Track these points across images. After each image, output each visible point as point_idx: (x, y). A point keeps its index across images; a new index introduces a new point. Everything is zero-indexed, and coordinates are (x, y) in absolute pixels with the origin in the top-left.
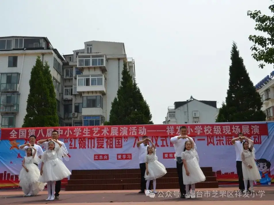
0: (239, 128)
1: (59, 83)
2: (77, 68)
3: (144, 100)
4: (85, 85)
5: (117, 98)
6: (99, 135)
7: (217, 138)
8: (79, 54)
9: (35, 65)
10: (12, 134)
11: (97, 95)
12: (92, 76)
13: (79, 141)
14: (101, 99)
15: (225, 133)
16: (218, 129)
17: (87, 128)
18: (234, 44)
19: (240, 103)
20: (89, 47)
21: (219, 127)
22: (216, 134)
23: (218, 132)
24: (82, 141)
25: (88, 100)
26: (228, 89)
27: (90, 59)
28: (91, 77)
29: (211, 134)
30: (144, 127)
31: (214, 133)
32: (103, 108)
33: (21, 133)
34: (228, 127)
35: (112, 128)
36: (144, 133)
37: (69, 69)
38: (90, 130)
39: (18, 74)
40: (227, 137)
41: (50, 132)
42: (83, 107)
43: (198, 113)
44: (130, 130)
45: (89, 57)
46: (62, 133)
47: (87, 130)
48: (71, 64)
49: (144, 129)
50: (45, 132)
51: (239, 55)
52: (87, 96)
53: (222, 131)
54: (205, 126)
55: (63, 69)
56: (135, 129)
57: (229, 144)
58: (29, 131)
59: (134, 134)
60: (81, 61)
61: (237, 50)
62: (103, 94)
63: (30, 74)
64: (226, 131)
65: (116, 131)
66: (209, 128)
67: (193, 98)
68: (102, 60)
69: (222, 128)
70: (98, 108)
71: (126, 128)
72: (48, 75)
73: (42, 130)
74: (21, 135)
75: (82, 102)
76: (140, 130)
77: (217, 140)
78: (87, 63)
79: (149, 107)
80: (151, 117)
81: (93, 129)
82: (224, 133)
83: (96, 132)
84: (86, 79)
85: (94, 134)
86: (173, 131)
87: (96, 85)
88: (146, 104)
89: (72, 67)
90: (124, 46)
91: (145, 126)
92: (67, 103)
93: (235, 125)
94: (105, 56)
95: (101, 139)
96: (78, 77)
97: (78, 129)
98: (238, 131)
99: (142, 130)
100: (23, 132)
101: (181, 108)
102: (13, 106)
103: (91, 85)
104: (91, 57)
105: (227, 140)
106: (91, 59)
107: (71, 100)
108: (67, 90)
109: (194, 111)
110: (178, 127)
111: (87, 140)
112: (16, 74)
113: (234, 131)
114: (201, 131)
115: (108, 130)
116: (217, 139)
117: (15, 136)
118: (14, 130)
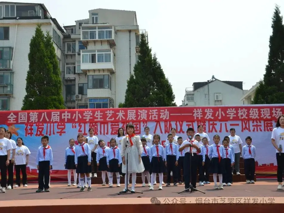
0: (280, 111)
1: (60, 60)
2: (80, 42)
3: (166, 77)
4: (90, 62)
5: (134, 75)
6: (113, 119)
7: (253, 122)
8: (83, 25)
9: (34, 36)
10: (10, 118)
11: (104, 74)
12: (99, 51)
13: (90, 126)
14: (110, 78)
15: (263, 117)
16: (254, 112)
17: (99, 111)
18: (277, 7)
19: (282, 81)
20: (95, 16)
21: (257, 110)
22: (253, 118)
23: (255, 116)
24: (94, 126)
25: (94, 80)
26: (267, 64)
27: (95, 31)
28: (97, 52)
29: (247, 118)
30: (166, 110)
31: (250, 117)
32: (112, 89)
33: (21, 117)
34: (268, 110)
35: (129, 111)
36: (167, 117)
37: (71, 43)
38: (102, 114)
39: (11, 48)
40: (266, 122)
41: (55, 116)
42: (88, 88)
43: (220, 95)
44: (150, 113)
45: (95, 28)
46: (69, 117)
47: (99, 114)
48: (73, 36)
49: (167, 112)
50: (49, 116)
51: (282, 22)
52: (93, 75)
53: (260, 115)
54: (240, 109)
55: (64, 43)
56: (156, 112)
57: (268, 130)
58: (30, 115)
59: (155, 118)
60: (85, 34)
61: (280, 15)
62: (112, 72)
63: (29, 47)
64: (265, 114)
65: (133, 114)
66: (244, 111)
67: (215, 78)
68: (110, 32)
69: (260, 111)
70: (106, 89)
71: (145, 111)
72: (51, 47)
73: (45, 113)
74: (21, 120)
75: (87, 83)
76: (162, 114)
77: (253, 126)
78: (93, 35)
79: (171, 86)
80: (174, 98)
81: (106, 112)
82: (261, 117)
83: (110, 115)
84: (92, 54)
85: (108, 118)
86: (201, 115)
87: (103, 61)
88: (168, 82)
89: (74, 40)
90: (136, 15)
91: (167, 108)
92: (69, 83)
93: (276, 107)
94: (113, 27)
95: (116, 124)
96: (82, 52)
97: (88, 112)
98: (279, 115)
99: (164, 113)
100: (23, 115)
101: (201, 90)
102: (7, 87)
103: (98, 62)
104: (97, 28)
105: (266, 125)
106: (97, 31)
107: (74, 80)
108: (69, 68)
109: (216, 93)
110: (207, 110)
111: (99, 124)
112: (9, 49)
113: (274, 115)
114: (234, 114)
115: (124, 113)
116: (253, 124)
117: (13, 121)
118: (12, 114)
